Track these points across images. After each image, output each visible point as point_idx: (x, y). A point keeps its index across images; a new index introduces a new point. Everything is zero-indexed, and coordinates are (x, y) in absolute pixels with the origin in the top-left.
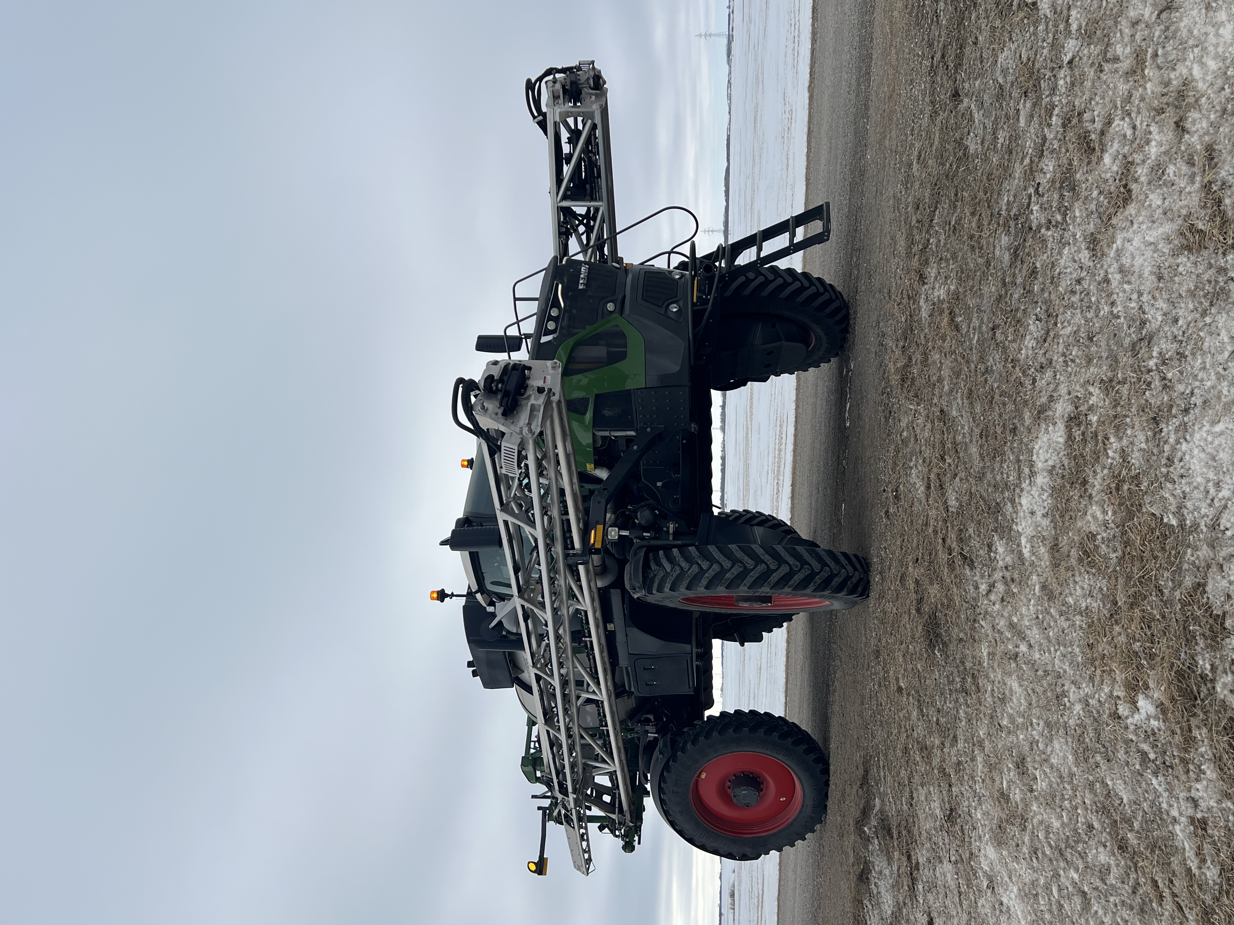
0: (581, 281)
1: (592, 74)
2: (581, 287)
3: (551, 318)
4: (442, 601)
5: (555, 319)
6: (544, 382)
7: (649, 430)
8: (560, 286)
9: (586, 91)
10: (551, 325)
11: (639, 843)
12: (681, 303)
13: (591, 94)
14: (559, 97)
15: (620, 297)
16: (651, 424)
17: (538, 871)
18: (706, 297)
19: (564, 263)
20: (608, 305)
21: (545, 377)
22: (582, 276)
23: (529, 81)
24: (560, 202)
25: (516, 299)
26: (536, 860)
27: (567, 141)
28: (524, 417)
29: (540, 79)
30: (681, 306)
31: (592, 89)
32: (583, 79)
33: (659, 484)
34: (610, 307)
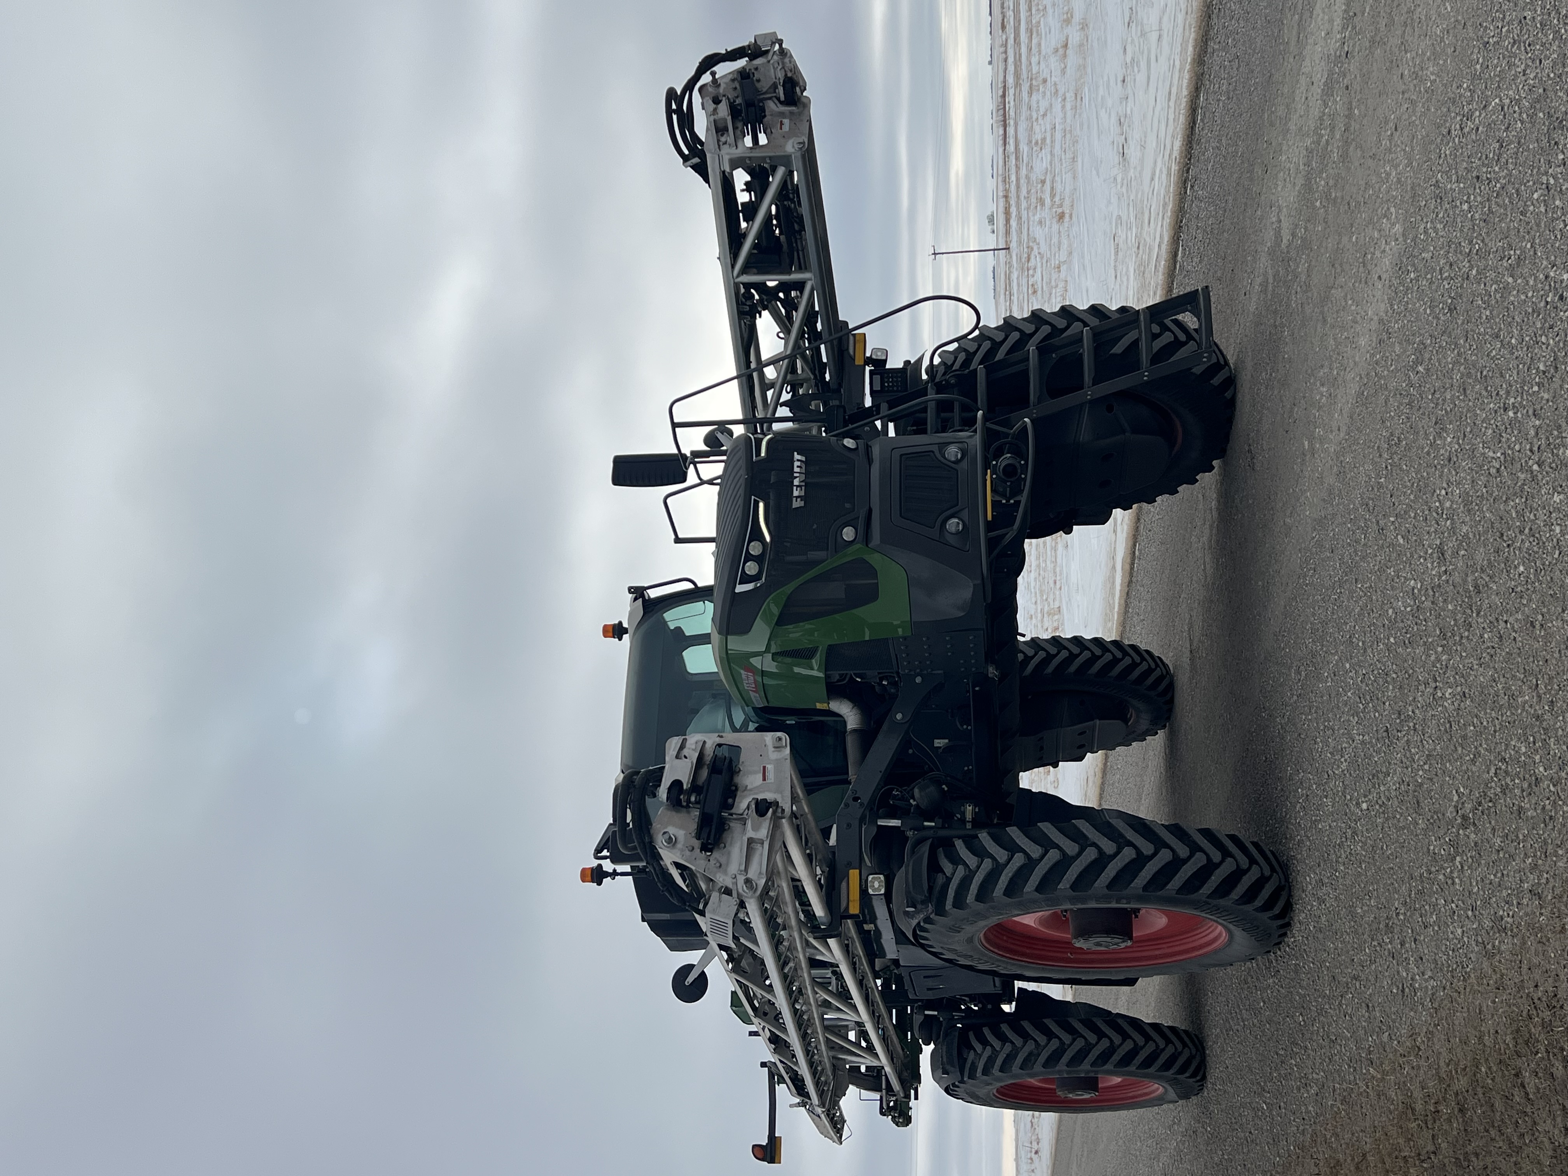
0: (796, 493)
1: (781, 75)
2: (797, 504)
3: (749, 557)
4: (599, 883)
5: (759, 559)
6: (764, 779)
7: (918, 680)
8: (761, 505)
9: (771, 106)
10: (751, 568)
11: (916, 1098)
12: (965, 514)
13: (782, 115)
14: (726, 129)
15: (863, 513)
16: (921, 670)
17: (768, 1159)
18: (1008, 501)
19: (763, 454)
20: (845, 530)
21: (764, 768)
22: (796, 482)
23: (671, 94)
24: (738, 276)
25: (675, 425)
26: (764, 1142)
27: (745, 187)
28: (736, 851)
29: (689, 86)
30: (966, 519)
31: (781, 103)
32: (764, 85)
33: (939, 743)
34: (848, 534)
